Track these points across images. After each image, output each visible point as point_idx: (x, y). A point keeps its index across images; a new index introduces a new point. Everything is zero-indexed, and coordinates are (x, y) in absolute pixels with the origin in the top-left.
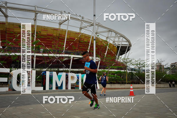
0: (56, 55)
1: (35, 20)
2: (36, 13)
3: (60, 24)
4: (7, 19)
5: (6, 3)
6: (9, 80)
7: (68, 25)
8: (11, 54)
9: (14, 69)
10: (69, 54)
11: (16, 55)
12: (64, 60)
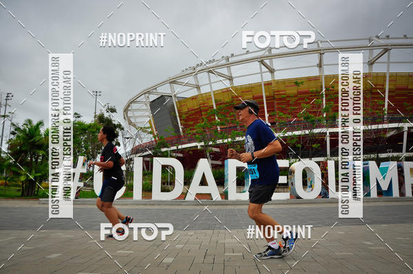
0: (369, 126)
1: (320, 67)
2: (321, 52)
3: (371, 63)
4: (273, 76)
5: (270, 49)
6: (289, 181)
7: (389, 62)
8: (286, 135)
9: (294, 160)
10: (400, 121)
11: (295, 135)
12: (388, 135)
